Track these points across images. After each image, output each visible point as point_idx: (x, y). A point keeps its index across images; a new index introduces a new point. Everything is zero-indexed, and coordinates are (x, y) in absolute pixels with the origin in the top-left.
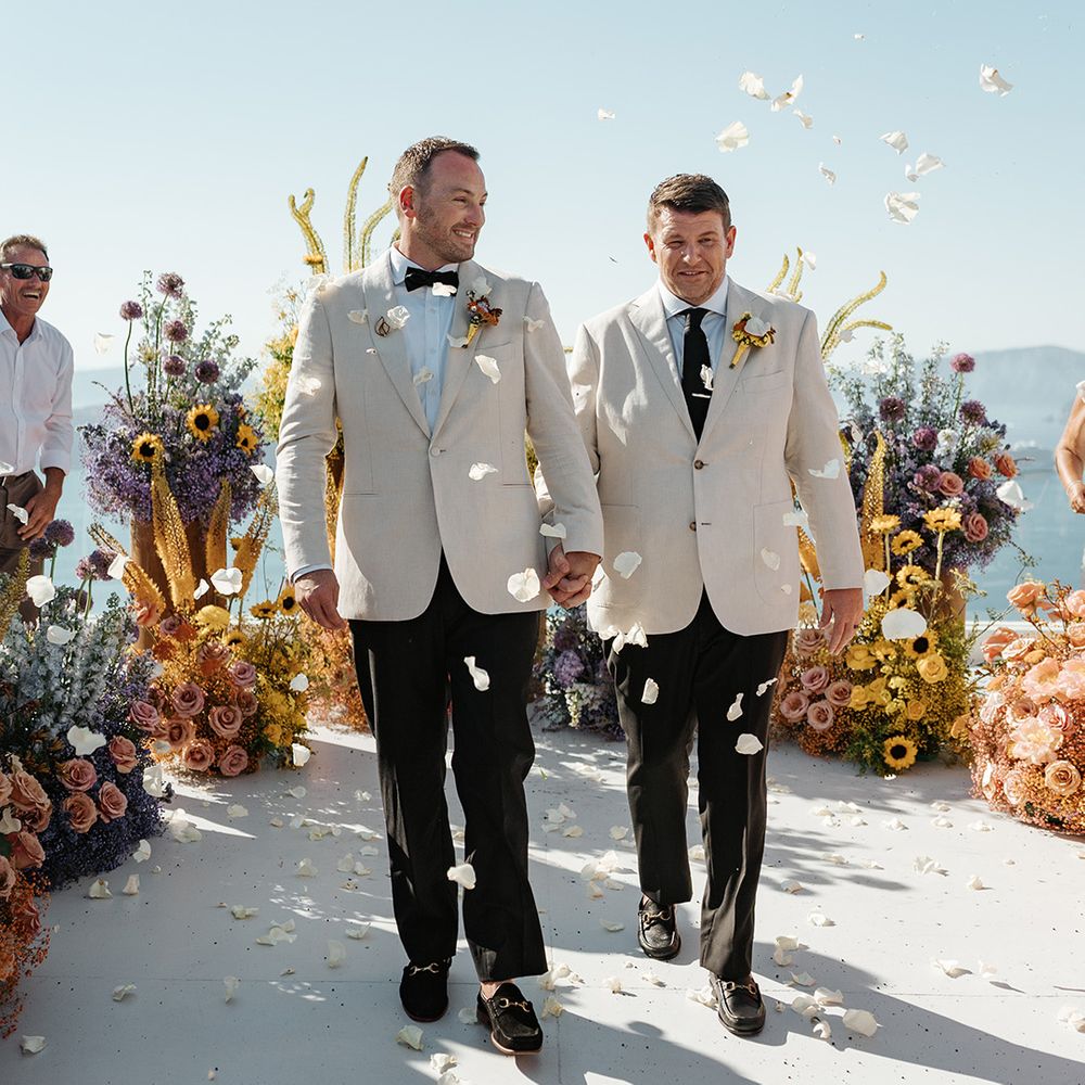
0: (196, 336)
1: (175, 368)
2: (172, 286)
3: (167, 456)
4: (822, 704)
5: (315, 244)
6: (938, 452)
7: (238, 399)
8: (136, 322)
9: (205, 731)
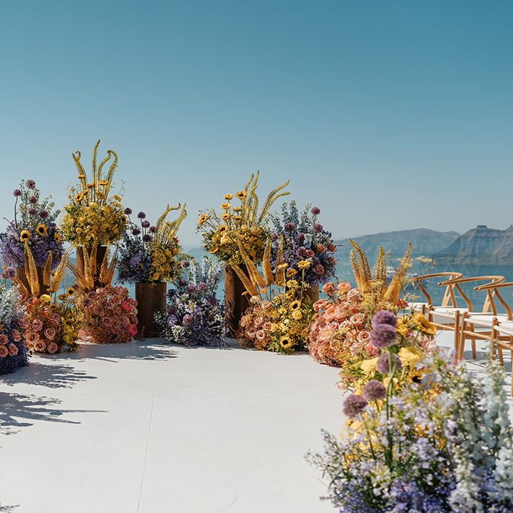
0: (40, 202)
1: (33, 212)
2: (31, 185)
3: (30, 242)
4: (262, 331)
5: (82, 171)
6: (305, 242)
7: (54, 225)
8: (19, 197)
9: (43, 337)
